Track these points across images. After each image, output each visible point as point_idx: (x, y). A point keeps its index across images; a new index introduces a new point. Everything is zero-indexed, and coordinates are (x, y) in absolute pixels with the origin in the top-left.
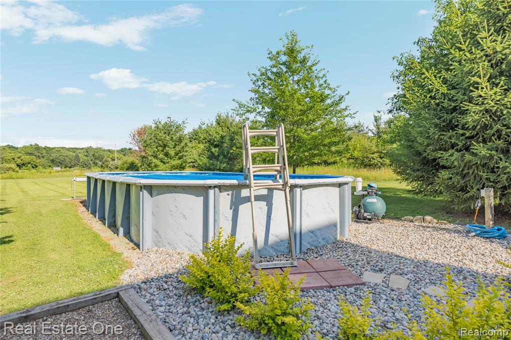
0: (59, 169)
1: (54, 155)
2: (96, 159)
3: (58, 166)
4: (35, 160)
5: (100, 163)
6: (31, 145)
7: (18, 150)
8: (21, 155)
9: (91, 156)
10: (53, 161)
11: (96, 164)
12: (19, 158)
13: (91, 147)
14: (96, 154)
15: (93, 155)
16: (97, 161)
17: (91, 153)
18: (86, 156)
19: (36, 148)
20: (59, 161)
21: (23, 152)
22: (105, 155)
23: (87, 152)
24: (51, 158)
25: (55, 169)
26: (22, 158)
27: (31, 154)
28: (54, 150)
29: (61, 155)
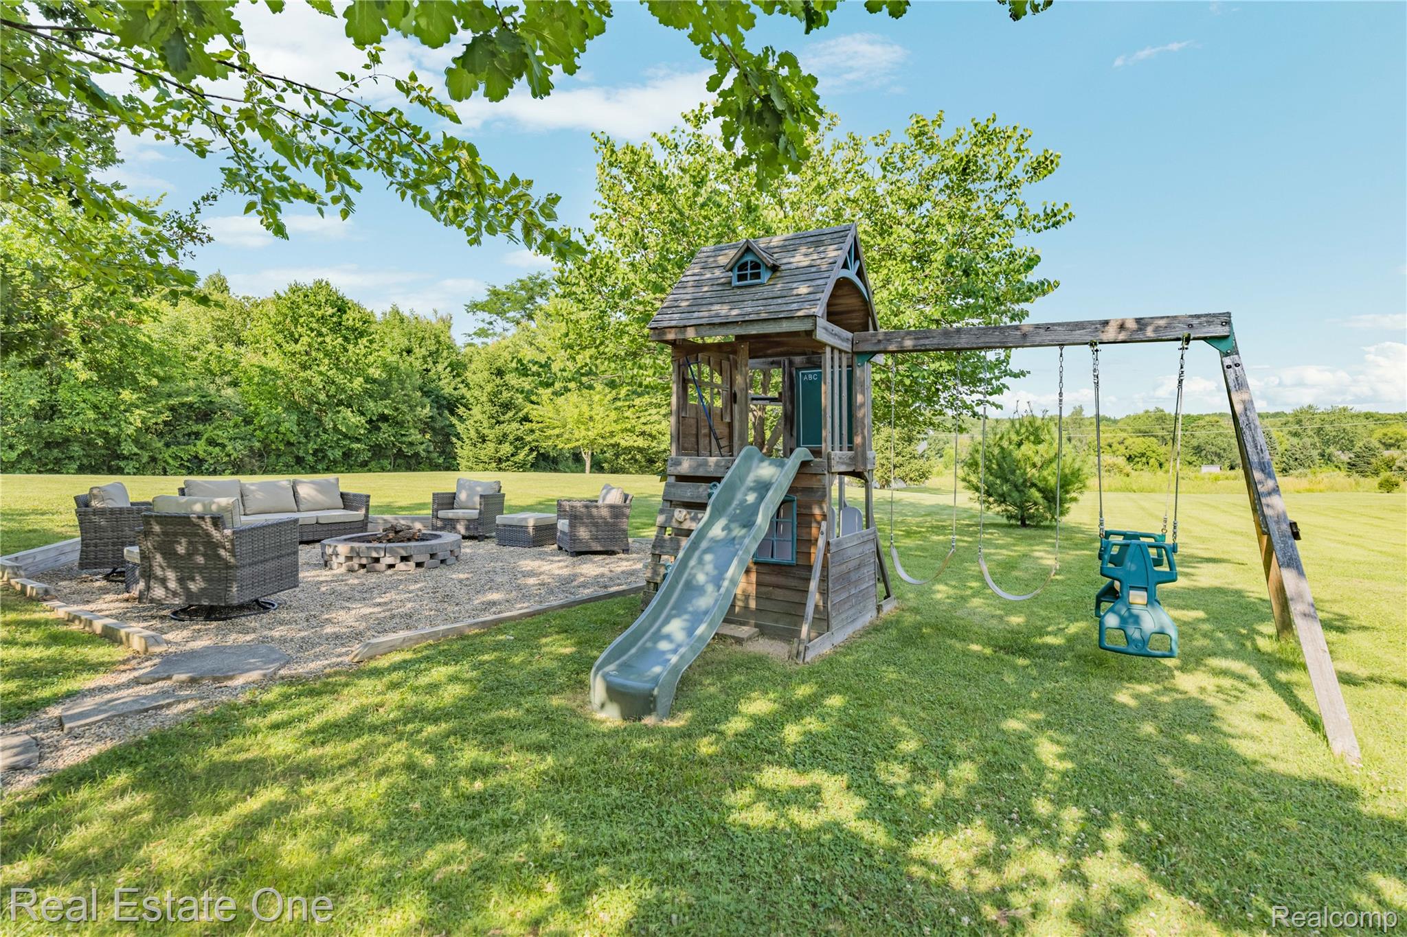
0: (1215, 470)
1: (1201, 435)
2: (1327, 443)
3: (1212, 462)
4: (1155, 447)
5: (1345, 457)
6: (1147, 412)
7: (1119, 424)
8: (1124, 435)
9: (1311, 433)
10: (1198, 450)
11: (1327, 459)
12: (1121, 443)
13: (1310, 407)
14: (1328, 427)
15: (1320, 429)
16: (1332, 449)
17: (1310, 427)
18: (1296, 434)
19: (1157, 419)
20: (1214, 449)
21: (1129, 429)
22: (1360, 430)
23: (1299, 422)
24: (1195, 443)
25: (1207, 470)
26: (1127, 443)
27: (1145, 434)
28: (1202, 423)
29: (1220, 434)
